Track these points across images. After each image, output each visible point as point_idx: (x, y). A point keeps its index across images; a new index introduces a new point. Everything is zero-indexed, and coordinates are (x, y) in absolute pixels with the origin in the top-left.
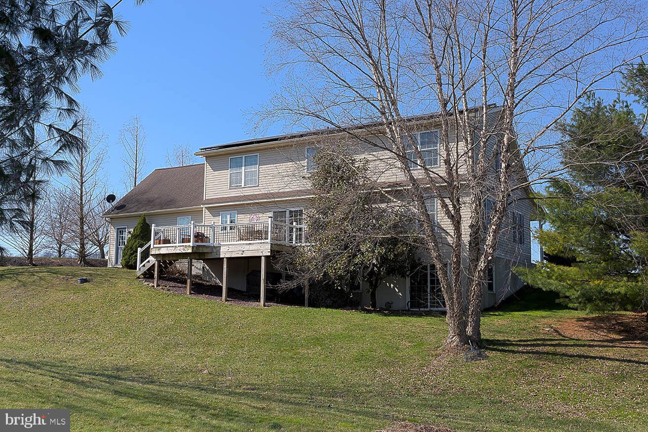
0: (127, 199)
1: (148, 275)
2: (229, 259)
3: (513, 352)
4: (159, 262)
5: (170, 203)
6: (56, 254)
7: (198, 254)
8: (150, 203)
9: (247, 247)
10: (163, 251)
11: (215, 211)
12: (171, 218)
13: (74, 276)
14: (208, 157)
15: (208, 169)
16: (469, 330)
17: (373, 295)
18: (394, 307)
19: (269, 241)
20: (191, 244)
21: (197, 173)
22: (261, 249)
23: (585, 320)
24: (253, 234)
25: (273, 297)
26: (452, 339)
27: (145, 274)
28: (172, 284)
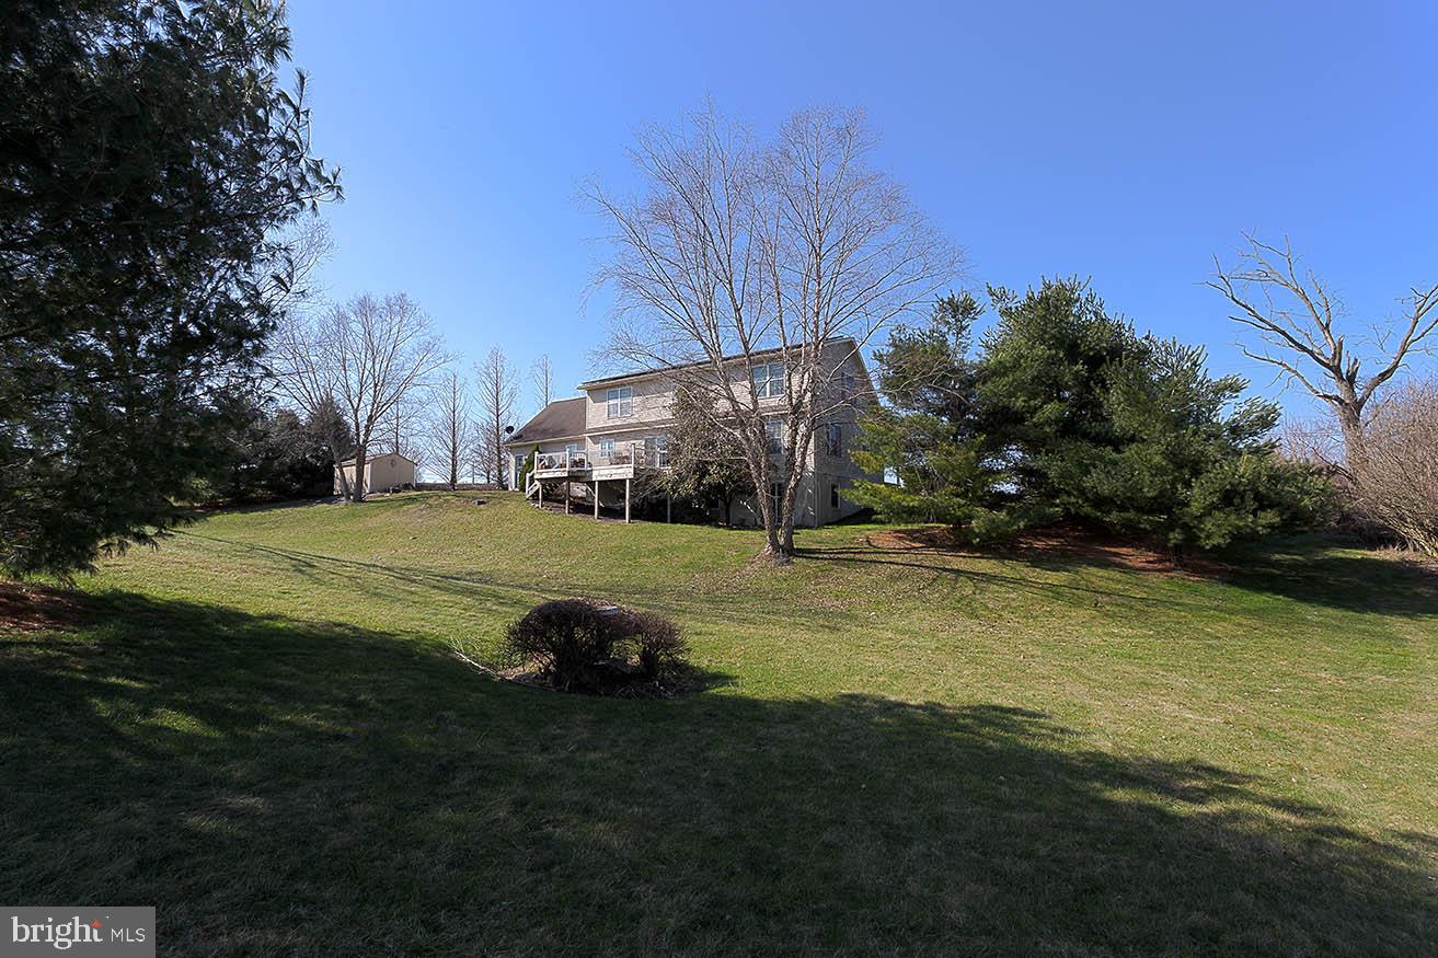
0: (528, 429)
1: (535, 497)
2: (600, 482)
3: (817, 558)
4: (543, 486)
5: (562, 432)
6: (486, 481)
7: (573, 478)
8: (545, 432)
9: (614, 471)
10: (545, 476)
11: (595, 440)
12: (561, 446)
13: (474, 498)
14: (590, 391)
15: (590, 400)
16: (782, 541)
17: (727, 512)
18: (746, 523)
19: (632, 465)
20: (567, 469)
21: (580, 405)
22: (626, 472)
23: (899, 531)
24: (621, 460)
25: (637, 514)
26: (768, 549)
27: (533, 496)
28: (555, 504)
